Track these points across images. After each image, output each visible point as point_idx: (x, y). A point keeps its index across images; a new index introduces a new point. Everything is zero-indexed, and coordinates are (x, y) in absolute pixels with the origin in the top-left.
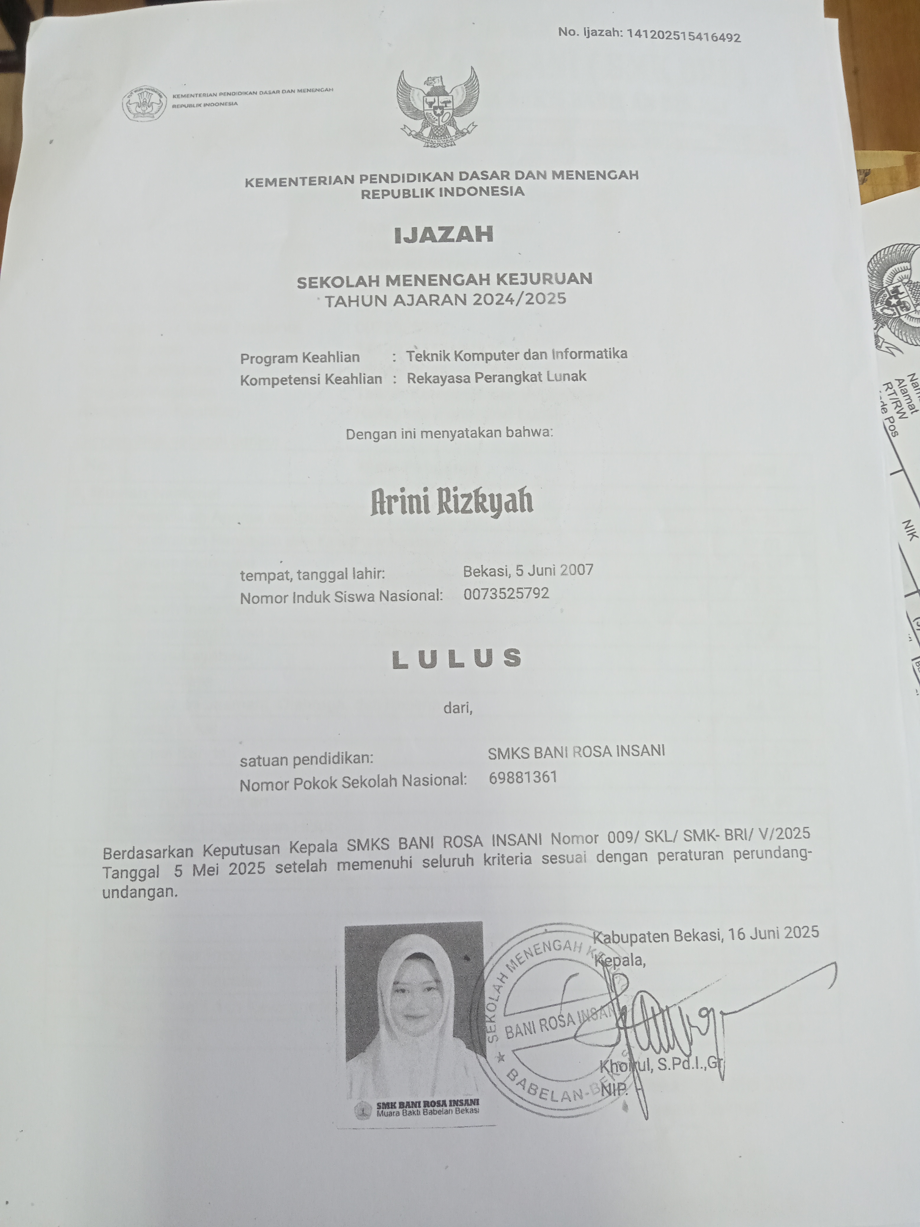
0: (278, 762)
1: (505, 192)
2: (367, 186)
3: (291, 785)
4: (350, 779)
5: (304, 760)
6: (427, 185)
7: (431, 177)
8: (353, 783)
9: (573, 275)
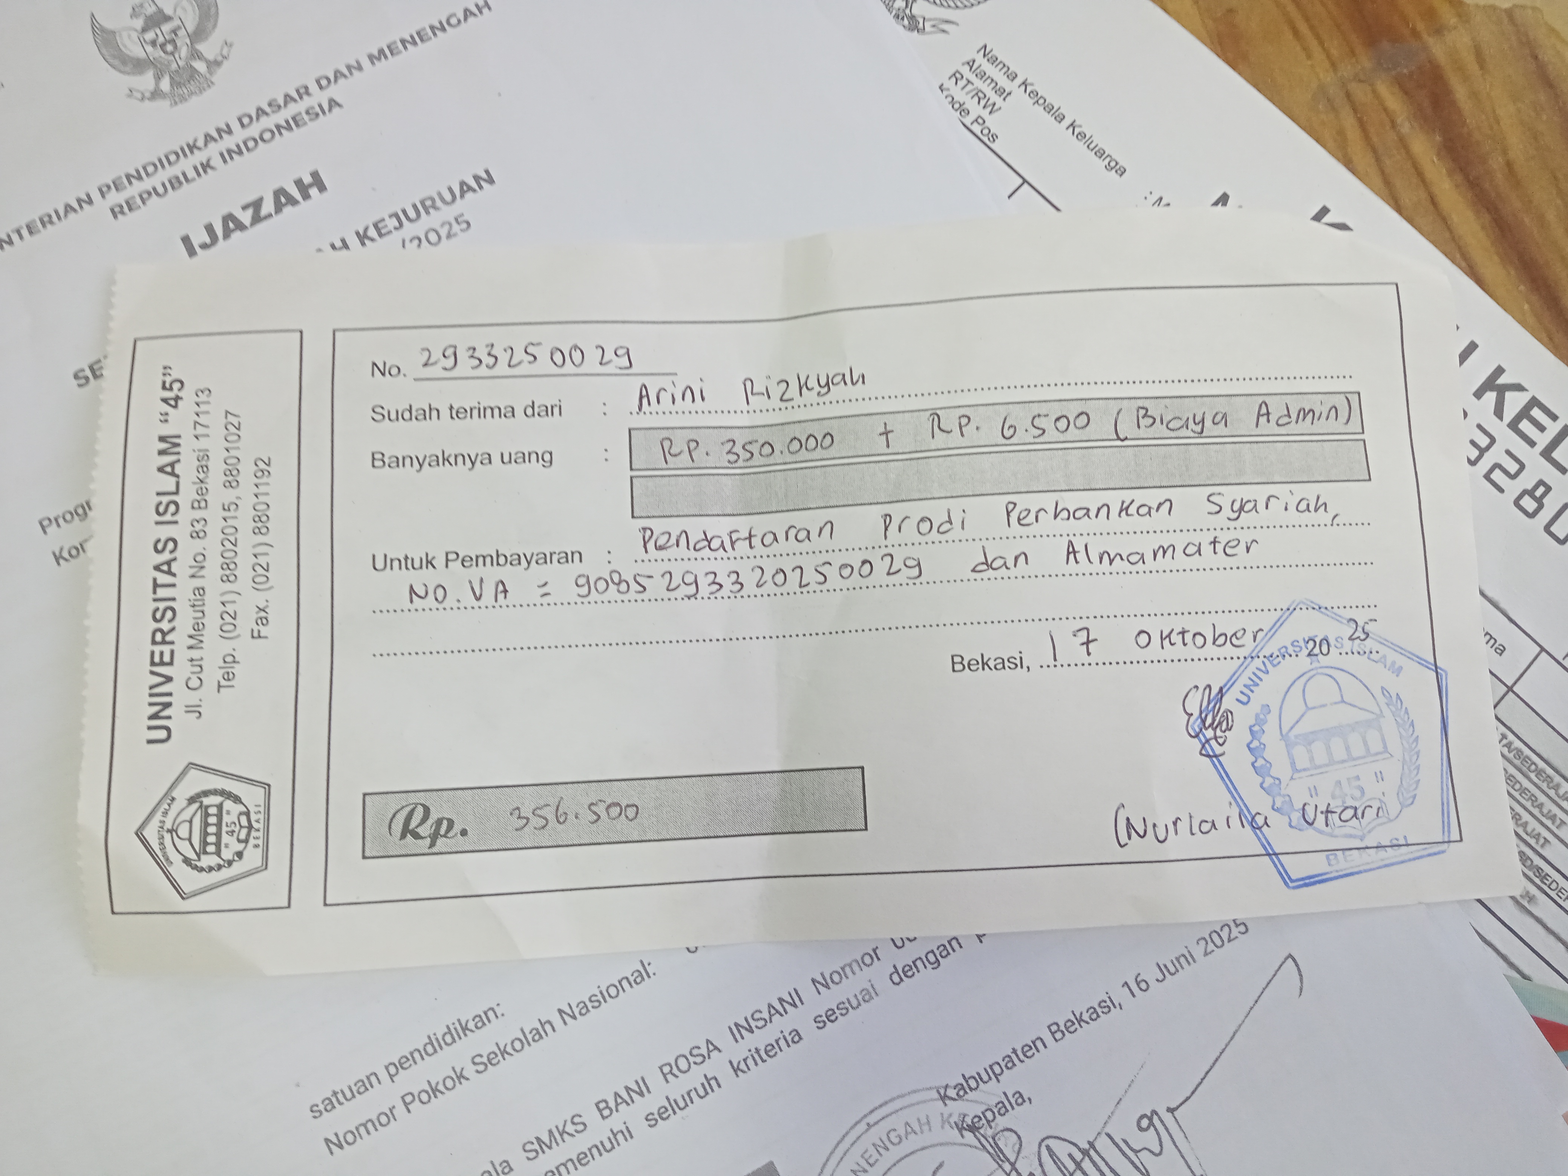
0: (365, 1085)
1: (313, 114)
2: (115, 198)
3: (400, 1110)
4: (481, 1056)
5: (401, 1065)
6: (199, 157)
7: (201, 143)
8: (489, 1060)
9: (462, 184)
